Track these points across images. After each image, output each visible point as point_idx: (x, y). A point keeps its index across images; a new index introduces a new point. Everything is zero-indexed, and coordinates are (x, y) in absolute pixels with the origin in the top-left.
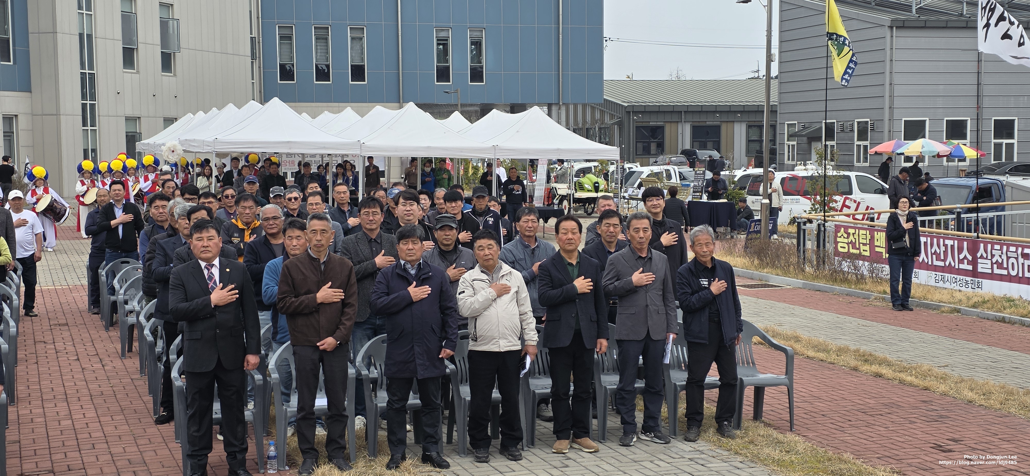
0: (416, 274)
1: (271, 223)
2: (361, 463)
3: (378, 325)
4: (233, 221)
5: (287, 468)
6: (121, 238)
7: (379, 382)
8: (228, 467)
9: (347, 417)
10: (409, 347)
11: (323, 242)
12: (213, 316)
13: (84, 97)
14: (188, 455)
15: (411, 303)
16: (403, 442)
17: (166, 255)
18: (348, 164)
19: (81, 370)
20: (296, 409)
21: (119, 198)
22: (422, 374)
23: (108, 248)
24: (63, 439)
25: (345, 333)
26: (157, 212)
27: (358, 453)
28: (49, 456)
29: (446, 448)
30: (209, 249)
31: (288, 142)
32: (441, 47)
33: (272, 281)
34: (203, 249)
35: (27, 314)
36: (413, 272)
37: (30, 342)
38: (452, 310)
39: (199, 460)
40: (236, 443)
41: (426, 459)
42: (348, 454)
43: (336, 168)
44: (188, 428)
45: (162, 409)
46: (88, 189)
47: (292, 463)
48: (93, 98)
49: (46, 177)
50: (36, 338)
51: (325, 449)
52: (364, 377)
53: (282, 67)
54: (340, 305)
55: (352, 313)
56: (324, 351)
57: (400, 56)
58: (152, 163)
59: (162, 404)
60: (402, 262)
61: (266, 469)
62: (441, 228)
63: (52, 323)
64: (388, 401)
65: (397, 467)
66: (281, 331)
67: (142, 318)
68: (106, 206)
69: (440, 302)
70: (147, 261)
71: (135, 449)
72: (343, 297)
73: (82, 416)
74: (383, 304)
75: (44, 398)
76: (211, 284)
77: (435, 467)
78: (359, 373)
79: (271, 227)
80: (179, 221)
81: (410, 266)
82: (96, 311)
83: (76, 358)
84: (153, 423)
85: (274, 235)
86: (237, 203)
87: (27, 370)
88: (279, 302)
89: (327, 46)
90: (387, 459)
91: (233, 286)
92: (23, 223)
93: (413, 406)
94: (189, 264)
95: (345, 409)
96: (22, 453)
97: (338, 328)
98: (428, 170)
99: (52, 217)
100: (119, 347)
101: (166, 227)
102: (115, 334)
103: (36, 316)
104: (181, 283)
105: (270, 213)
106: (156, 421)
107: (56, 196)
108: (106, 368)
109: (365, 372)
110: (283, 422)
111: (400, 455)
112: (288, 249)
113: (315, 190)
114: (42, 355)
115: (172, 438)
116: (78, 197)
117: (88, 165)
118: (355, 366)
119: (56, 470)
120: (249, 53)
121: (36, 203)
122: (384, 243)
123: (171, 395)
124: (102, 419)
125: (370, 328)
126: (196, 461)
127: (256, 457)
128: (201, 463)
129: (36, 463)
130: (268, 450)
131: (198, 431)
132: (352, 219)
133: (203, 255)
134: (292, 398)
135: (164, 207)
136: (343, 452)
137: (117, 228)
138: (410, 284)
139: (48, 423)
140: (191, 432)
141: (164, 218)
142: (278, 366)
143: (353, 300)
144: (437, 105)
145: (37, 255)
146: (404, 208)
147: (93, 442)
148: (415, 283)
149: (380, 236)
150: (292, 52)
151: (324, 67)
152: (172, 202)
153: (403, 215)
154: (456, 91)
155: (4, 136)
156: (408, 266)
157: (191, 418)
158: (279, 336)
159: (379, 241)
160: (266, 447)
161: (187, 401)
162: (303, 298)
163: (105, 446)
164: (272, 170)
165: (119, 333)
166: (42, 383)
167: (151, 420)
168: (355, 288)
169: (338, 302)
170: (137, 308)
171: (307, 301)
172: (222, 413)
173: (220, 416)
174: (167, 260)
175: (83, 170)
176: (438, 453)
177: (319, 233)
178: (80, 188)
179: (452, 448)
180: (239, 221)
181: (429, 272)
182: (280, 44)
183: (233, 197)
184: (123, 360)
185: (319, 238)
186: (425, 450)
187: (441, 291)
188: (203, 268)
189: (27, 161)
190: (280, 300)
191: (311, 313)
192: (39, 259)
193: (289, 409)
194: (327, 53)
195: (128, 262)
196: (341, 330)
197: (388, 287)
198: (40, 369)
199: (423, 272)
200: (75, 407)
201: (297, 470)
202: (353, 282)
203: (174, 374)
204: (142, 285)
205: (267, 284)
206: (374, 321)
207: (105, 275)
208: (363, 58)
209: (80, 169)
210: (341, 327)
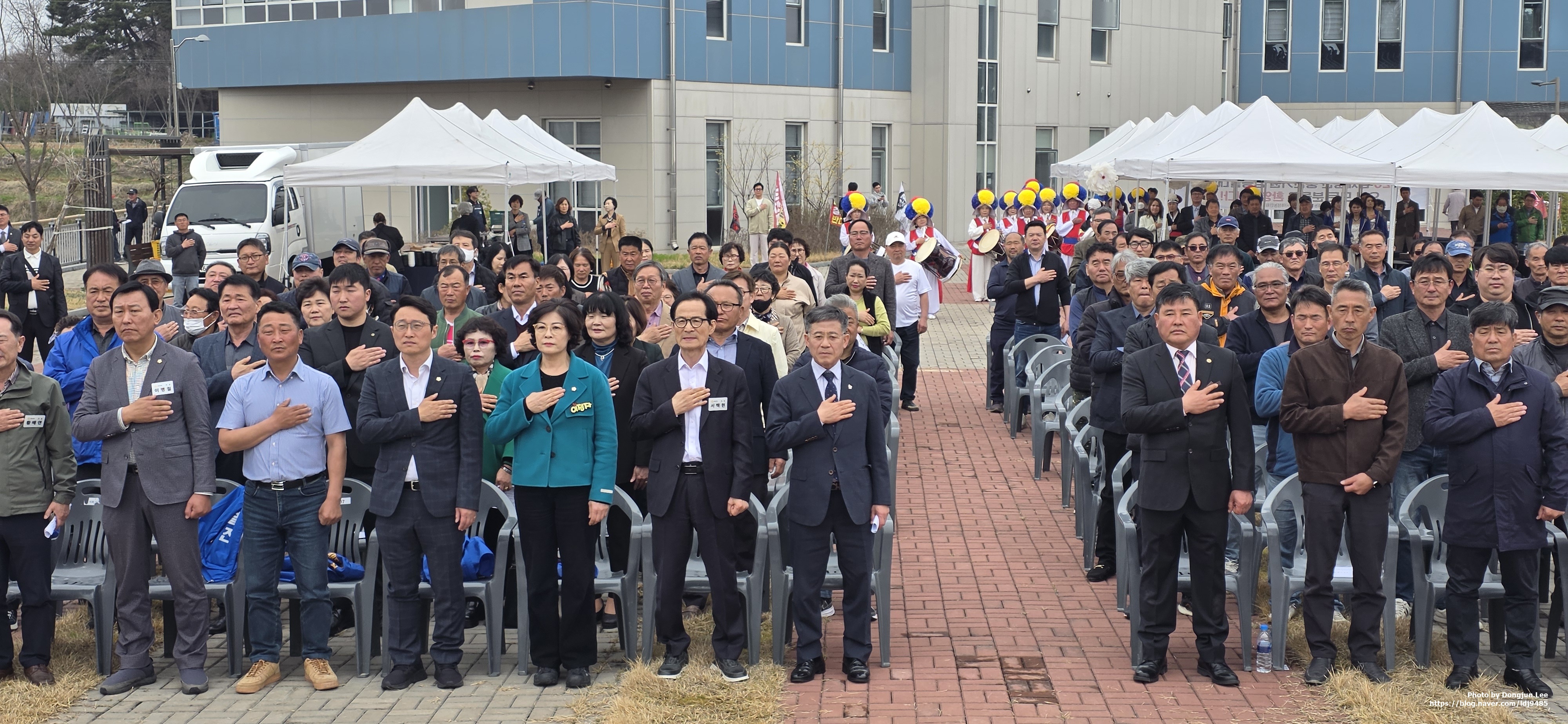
0: (1502, 383)
1: (1269, 290)
2: (1404, 674)
3: (1436, 458)
4: (1204, 285)
5: (1286, 668)
6: (1037, 304)
7: (1436, 547)
8: (1198, 656)
9: (1384, 599)
10: (1485, 499)
11: (1356, 325)
12: (1183, 428)
13: (981, 98)
14: (1140, 632)
15: (1491, 429)
16: (1472, 647)
17: (1111, 334)
18: (1369, 198)
19: (980, 491)
20: (1303, 580)
21: (1037, 246)
22: (1506, 543)
23: (1019, 318)
24: (960, 590)
25: (1387, 469)
26: (1095, 269)
27: (1398, 657)
28: (942, 611)
29: (1545, 666)
30: (1183, 328)
31: (1280, 165)
32: (1530, 11)
33: (1270, 381)
34: (1174, 328)
35: (904, 407)
36: (1496, 379)
37: (910, 447)
38: (1560, 443)
39: (1155, 641)
40: (1211, 621)
41: (1512, 679)
42: (1383, 657)
43: (1350, 206)
44: (1142, 592)
45: (1097, 559)
46: (985, 232)
47: (1294, 662)
48: (993, 99)
49: (930, 213)
50: (918, 441)
51: (1345, 645)
52: (1411, 539)
53: (1269, 47)
54: (1380, 423)
55: (1398, 437)
56: (1352, 493)
57: (1461, 28)
58: (1075, 196)
59: (1098, 551)
60: (1479, 362)
61: (1254, 665)
62: (1549, 309)
63: (938, 421)
64: (1449, 581)
65: (1463, 686)
66: (1283, 458)
67: (1069, 425)
68: (1018, 258)
69: (1540, 429)
70: (1080, 341)
71: (1060, 614)
72: (1385, 412)
73: (985, 559)
74: (1444, 428)
75: (932, 528)
76: (1183, 381)
77: (1526, 692)
78: (1403, 532)
79: (1268, 297)
80: (1132, 284)
81: (1491, 369)
82: (996, 407)
83: (972, 474)
84: (1084, 579)
85: (1272, 310)
86: (1210, 258)
87: (908, 486)
88: (1283, 414)
89: (1342, 14)
90: (1446, 672)
91: (1216, 385)
92: (906, 278)
93: (1490, 593)
94: (1151, 349)
95: (1380, 587)
96: (907, 603)
97: (1375, 460)
98: (1502, 209)
99: (936, 271)
100: (1031, 462)
101: (1108, 292)
102: (1025, 443)
103: (917, 410)
104: (1139, 377)
105: (1269, 276)
106: (1088, 576)
107: (942, 240)
108: (1014, 491)
109: (1413, 532)
110: (1283, 597)
111: (1468, 668)
112: (1298, 334)
113: (1327, 239)
114: (927, 467)
115: (1111, 603)
116: (970, 242)
117: (986, 197)
118: (1396, 519)
119: (953, 632)
120: (1220, 29)
121: (915, 250)
122: (1451, 329)
123: (1112, 540)
124: (1012, 565)
125: (1423, 462)
126: (1151, 642)
127: (1239, 645)
128: (1158, 645)
129: (926, 619)
130: (1257, 637)
131: (1155, 598)
132: (1387, 287)
133: (1174, 338)
134: (1296, 561)
135: (1106, 262)
136: (1375, 653)
137: (1032, 289)
138: (1491, 398)
139: (939, 564)
140: (1145, 599)
141: (1106, 278)
142: (1277, 512)
143: (1401, 418)
144: (1518, 105)
145: (921, 323)
146: (1490, 274)
147: (1002, 598)
148: (1498, 396)
149: (1444, 317)
150: (1286, 25)
151: (1335, 48)
152: (1117, 255)
153: (1486, 285)
154: (1554, 82)
155: (873, 154)
156: (1489, 369)
157: (1146, 577)
158: (1277, 466)
159: (1443, 326)
160: (1254, 632)
161: (1140, 551)
162: (1321, 409)
163: (1018, 605)
164: (1251, 207)
165: (1030, 442)
166: (928, 506)
167: (1081, 573)
168: (1405, 399)
169: (1376, 419)
170: (1061, 409)
171: (1327, 415)
172: (1192, 573)
173: (1188, 578)
174: (1113, 341)
175: (980, 203)
176: (1532, 671)
177: (1350, 310)
178: (974, 230)
179: (1555, 665)
180: (1213, 285)
181: (1524, 381)
182: (1269, 12)
183: (1202, 248)
184: (1038, 482)
185: (1350, 318)
186: (1510, 664)
187: (1543, 412)
188: (1173, 355)
189: (902, 190)
190: (1286, 410)
191: (1333, 434)
192: (924, 329)
193: (1291, 579)
194: (1342, 24)
195: (1045, 340)
196: (1380, 463)
197: (1453, 401)
198: (925, 487)
199: (1513, 380)
200: (975, 544)
201: (1302, 673)
202: (1401, 389)
203: (1122, 509)
204: (1071, 375)
205: (1263, 386)
206: (1429, 451)
207: (1013, 358)
208: (1398, 31)
209: (976, 203)
210: (1379, 458)
